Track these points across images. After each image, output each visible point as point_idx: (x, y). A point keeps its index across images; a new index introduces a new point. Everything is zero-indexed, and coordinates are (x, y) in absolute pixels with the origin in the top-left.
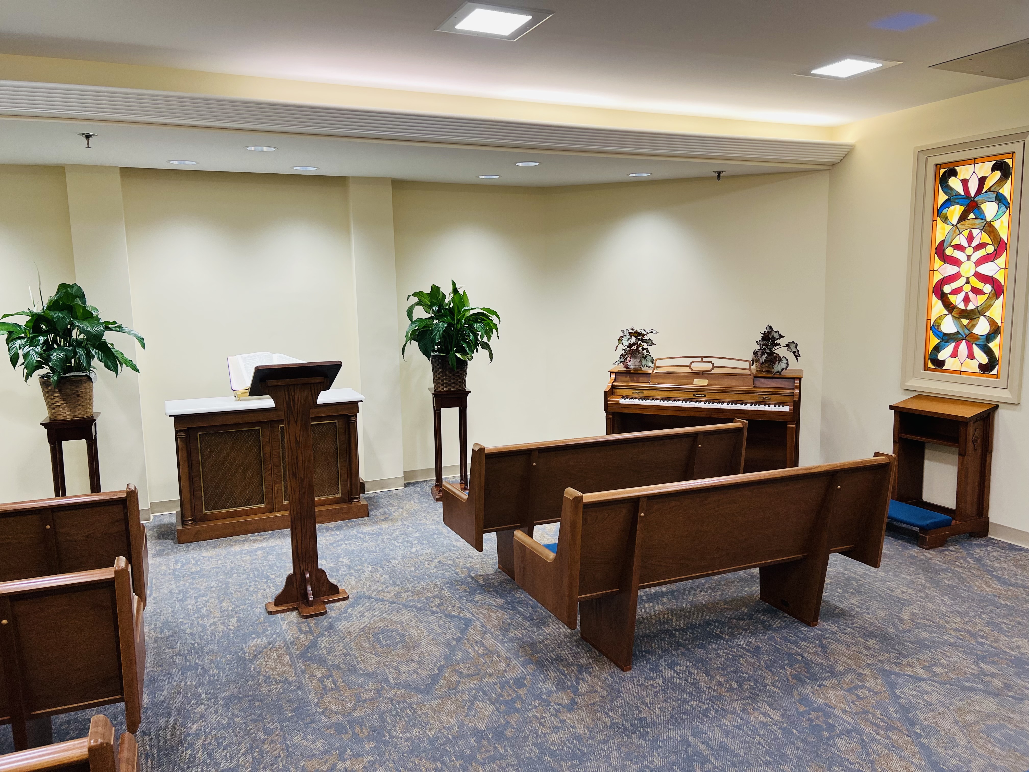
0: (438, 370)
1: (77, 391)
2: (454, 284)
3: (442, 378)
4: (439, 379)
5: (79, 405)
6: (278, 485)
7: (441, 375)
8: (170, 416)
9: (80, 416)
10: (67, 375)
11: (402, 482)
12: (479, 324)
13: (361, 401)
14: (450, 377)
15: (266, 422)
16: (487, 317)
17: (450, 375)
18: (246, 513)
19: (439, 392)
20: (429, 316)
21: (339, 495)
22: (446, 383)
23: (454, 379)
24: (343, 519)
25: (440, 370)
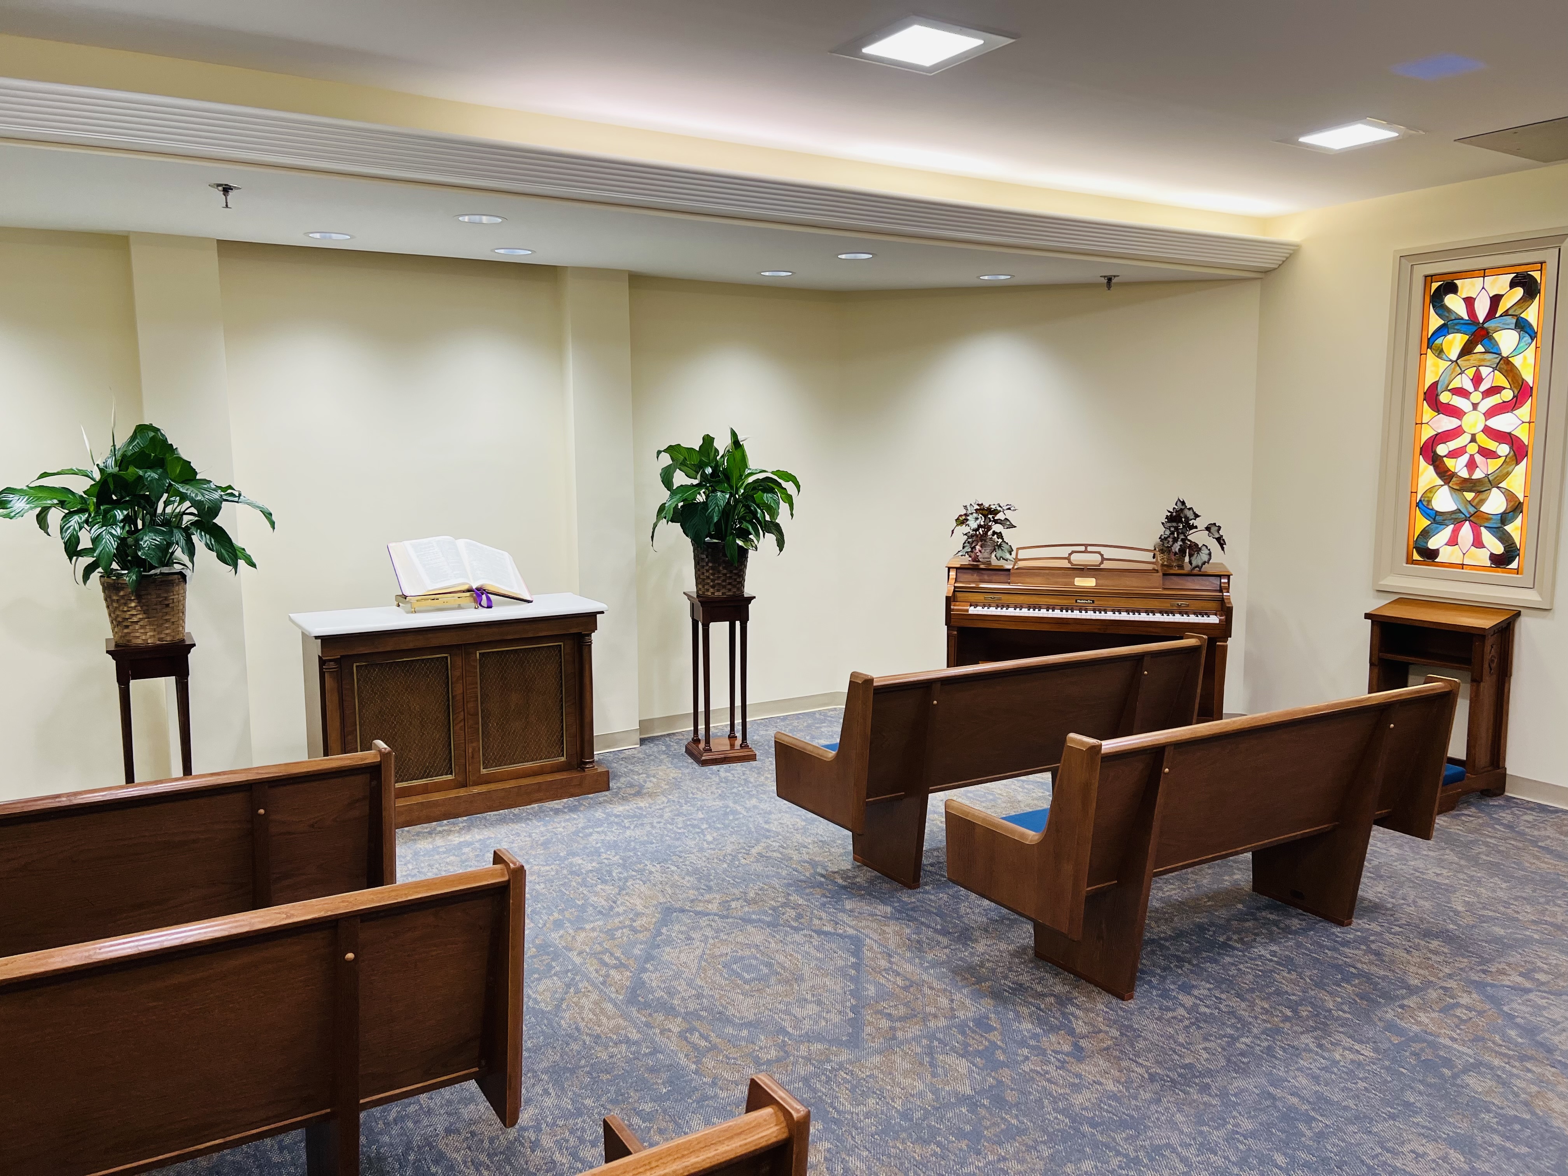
0: (707, 565)
1: (166, 599)
2: (734, 434)
3: (712, 577)
4: (708, 577)
5: (167, 621)
6: (474, 744)
7: (711, 572)
8: (317, 637)
9: (169, 639)
10: (153, 572)
11: (637, 737)
12: (770, 495)
13: (602, 612)
14: (725, 575)
15: (458, 646)
16: (779, 485)
17: (725, 571)
18: (425, 790)
19: (707, 597)
20: (696, 482)
21: (563, 759)
22: (719, 584)
23: (730, 578)
24: (572, 796)
25: (710, 565)
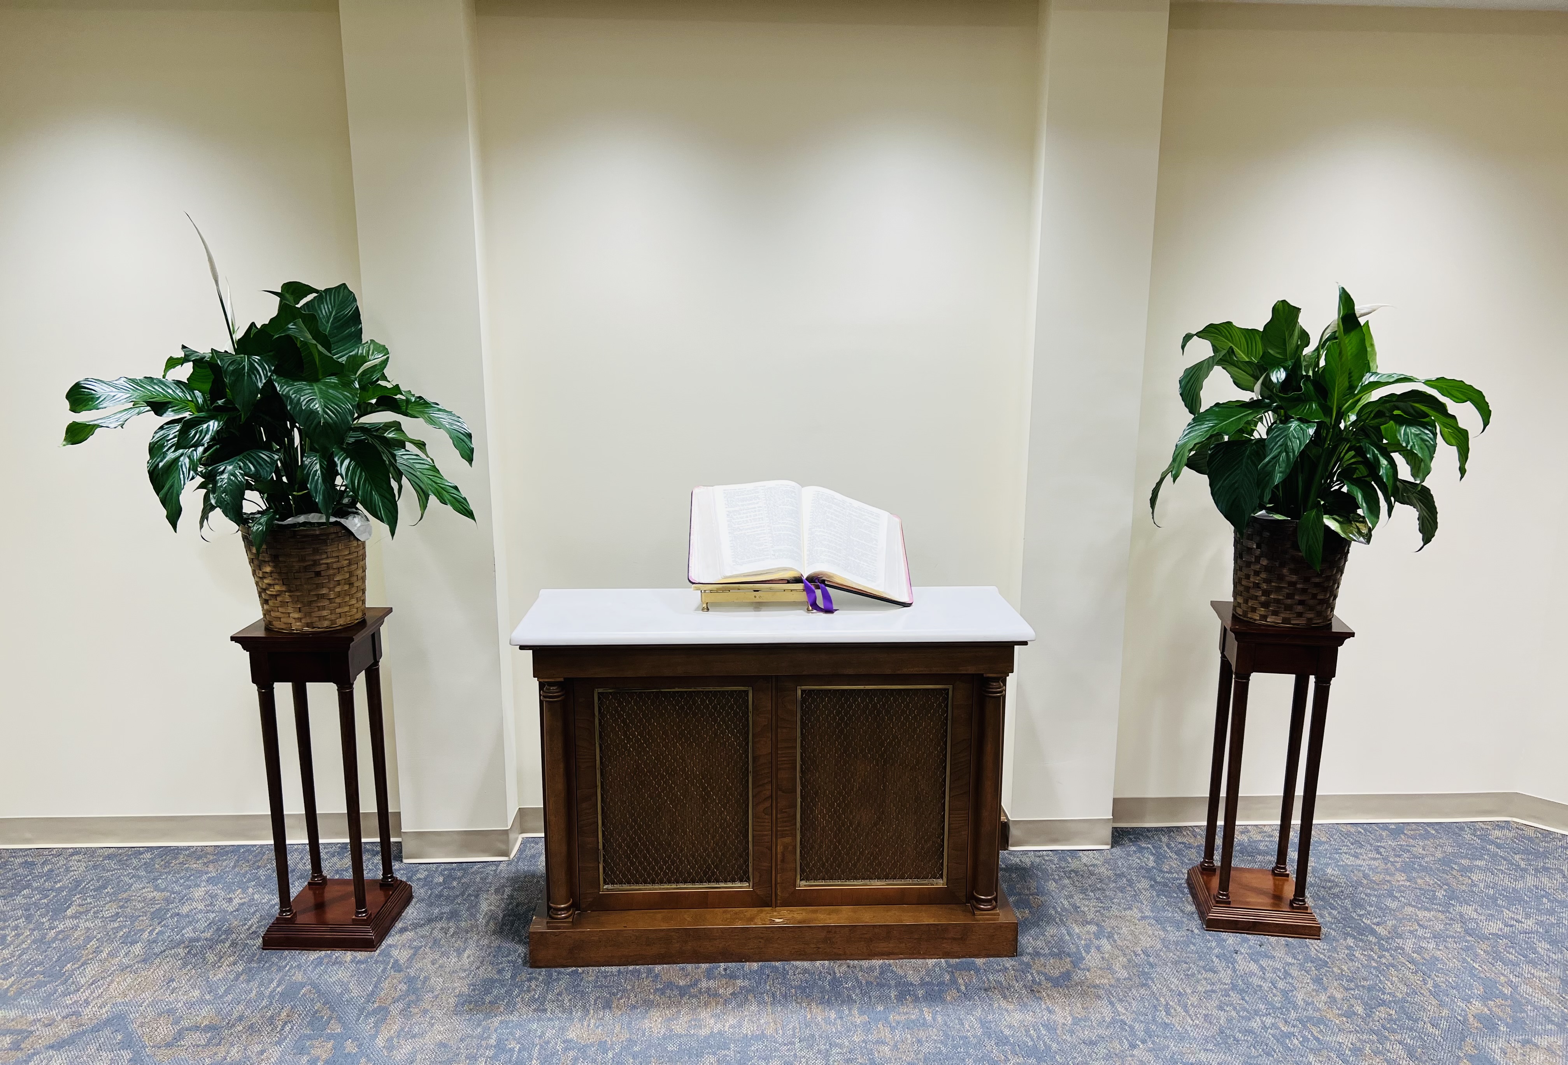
0: (1258, 560)
2: (1346, 300)
3: (1264, 586)
4: (1257, 586)
6: (787, 840)
7: (1263, 575)
8: (522, 648)
11: (1107, 833)
12: (1414, 430)
13: (1025, 643)
14: (1292, 584)
15: (768, 679)
16: (1441, 408)
17: (1294, 578)
18: (703, 901)
19: (1250, 623)
20: (1246, 396)
21: (941, 883)
22: (1277, 601)
23: (1304, 591)
24: (947, 955)
25: (1264, 562)
